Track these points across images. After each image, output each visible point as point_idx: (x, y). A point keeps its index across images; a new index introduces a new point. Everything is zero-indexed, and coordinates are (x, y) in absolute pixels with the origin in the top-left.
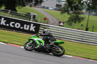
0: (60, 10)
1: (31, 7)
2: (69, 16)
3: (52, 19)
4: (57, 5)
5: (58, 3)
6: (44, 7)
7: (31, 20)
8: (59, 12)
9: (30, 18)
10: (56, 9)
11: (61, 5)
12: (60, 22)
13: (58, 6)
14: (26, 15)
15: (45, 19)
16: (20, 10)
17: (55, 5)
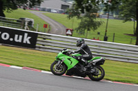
0: (66, 13)
1: (24, 9)
2: (80, 21)
3: (56, 25)
4: (62, 5)
5: (64, 3)
6: (44, 10)
7: (25, 28)
8: (66, 15)
9: (25, 26)
10: (61, 12)
11: (68, 6)
12: (67, 30)
13: (63, 7)
14: (18, 21)
15: (46, 26)
16: (10, 14)
17: (60, 6)
